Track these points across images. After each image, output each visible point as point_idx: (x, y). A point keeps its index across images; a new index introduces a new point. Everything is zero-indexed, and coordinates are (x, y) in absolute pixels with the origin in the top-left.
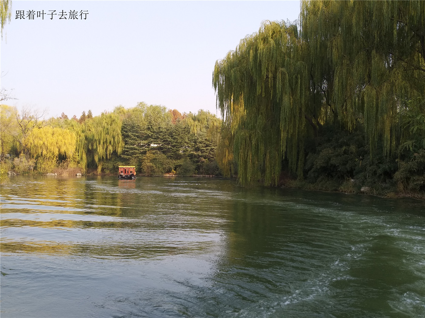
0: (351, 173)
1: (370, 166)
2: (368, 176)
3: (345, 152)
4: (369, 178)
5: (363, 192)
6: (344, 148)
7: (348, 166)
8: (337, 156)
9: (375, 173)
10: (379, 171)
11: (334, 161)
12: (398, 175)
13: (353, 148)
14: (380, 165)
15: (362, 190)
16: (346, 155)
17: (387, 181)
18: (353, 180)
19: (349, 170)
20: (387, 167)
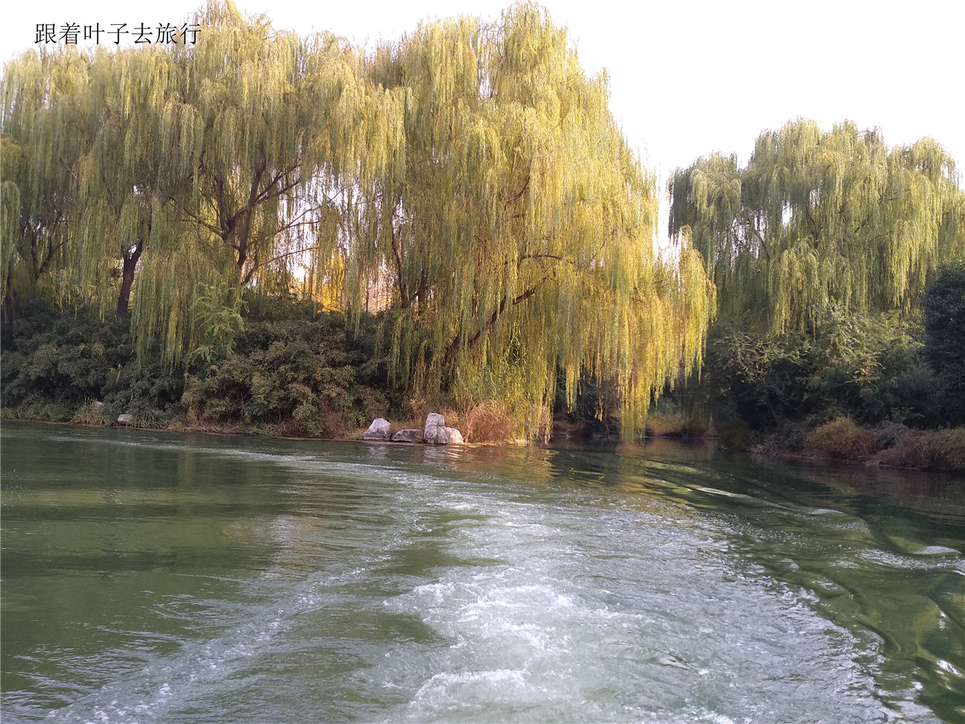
0: (96, 392)
1: (137, 381)
2: (134, 398)
3: (83, 354)
4: (136, 400)
5: (123, 424)
6: (82, 347)
7: (91, 380)
8: (70, 360)
9: (145, 393)
10: (154, 390)
11: (65, 368)
12: (187, 397)
13: (99, 348)
14: (154, 380)
15: (121, 419)
16: (85, 360)
17: (167, 406)
18: (100, 403)
19: (92, 384)
20: (166, 384)
